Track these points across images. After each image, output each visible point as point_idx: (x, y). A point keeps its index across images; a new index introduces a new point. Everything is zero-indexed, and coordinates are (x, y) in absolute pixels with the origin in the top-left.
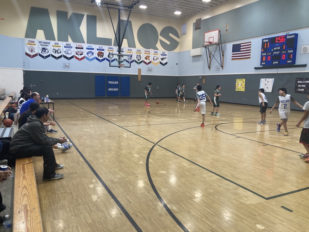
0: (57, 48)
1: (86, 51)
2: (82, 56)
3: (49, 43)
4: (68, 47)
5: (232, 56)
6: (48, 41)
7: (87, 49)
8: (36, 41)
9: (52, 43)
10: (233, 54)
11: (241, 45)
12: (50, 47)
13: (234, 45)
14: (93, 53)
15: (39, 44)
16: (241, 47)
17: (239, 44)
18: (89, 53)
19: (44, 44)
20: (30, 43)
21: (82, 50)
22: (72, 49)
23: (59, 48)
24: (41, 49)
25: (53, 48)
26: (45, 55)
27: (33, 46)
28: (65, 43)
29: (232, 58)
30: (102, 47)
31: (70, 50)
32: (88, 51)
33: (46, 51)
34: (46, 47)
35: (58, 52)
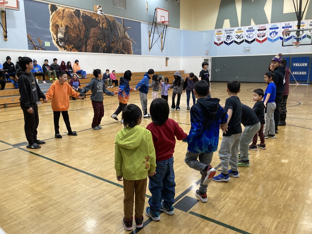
0: (239, 34)
1: (269, 32)
2: (264, 38)
3: (233, 30)
4: (250, 31)
6: (232, 28)
7: (270, 29)
8: (223, 30)
9: (236, 29)
12: (233, 33)
14: (276, 33)
15: (225, 32)
18: (272, 33)
19: (229, 32)
20: (218, 33)
21: (265, 32)
22: (254, 33)
23: (242, 33)
24: (226, 36)
25: (236, 34)
26: (229, 42)
27: (220, 35)
28: (247, 28)
30: (289, 24)
31: (252, 33)
32: (271, 31)
33: (230, 38)
34: (230, 34)
35: (241, 37)
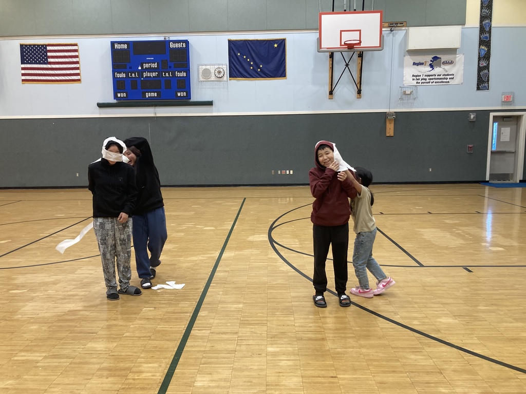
5: (23, 72)
10: (23, 69)
11: (49, 48)
13: (26, 45)
16: (49, 54)
17: (42, 45)
29: (24, 78)
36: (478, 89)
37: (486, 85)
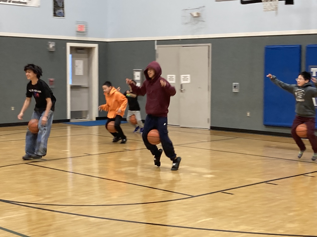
36: (55, 15)
37: (61, 11)
